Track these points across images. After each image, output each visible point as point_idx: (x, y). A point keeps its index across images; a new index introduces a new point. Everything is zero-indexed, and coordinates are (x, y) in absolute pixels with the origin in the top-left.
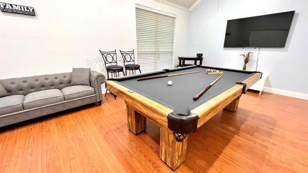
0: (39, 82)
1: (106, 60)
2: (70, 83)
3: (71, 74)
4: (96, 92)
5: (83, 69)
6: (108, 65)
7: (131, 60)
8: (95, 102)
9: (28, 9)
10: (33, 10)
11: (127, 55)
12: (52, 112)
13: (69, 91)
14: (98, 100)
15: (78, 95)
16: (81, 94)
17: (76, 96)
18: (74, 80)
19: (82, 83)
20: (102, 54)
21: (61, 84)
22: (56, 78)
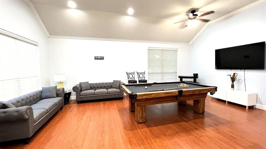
0: (100, 85)
1: (129, 77)
2: (111, 87)
3: (112, 83)
4: (121, 92)
5: (117, 81)
6: (129, 79)
7: (143, 77)
8: (120, 97)
9: (102, 57)
10: (103, 58)
11: (141, 74)
12: (102, 98)
13: (110, 90)
14: (121, 97)
15: (113, 92)
16: (114, 92)
17: (112, 92)
18: (113, 86)
19: (116, 87)
20: (127, 74)
21: (108, 87)
22: (106, 84)
